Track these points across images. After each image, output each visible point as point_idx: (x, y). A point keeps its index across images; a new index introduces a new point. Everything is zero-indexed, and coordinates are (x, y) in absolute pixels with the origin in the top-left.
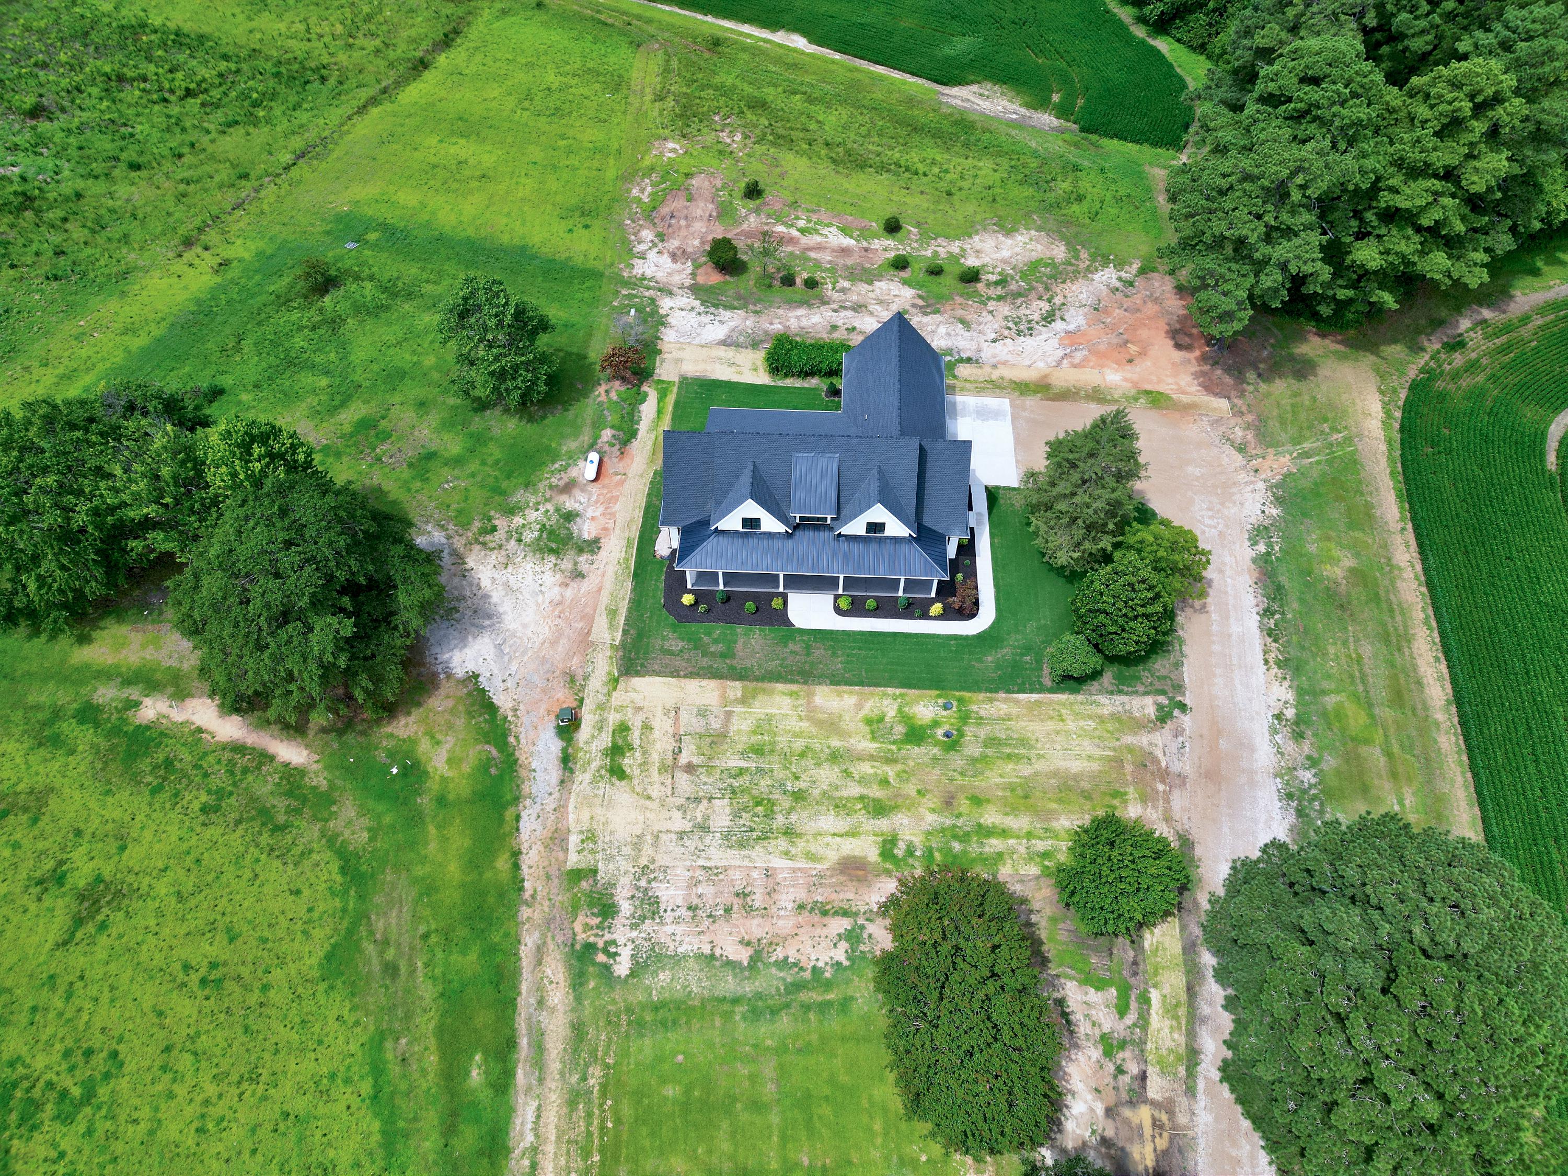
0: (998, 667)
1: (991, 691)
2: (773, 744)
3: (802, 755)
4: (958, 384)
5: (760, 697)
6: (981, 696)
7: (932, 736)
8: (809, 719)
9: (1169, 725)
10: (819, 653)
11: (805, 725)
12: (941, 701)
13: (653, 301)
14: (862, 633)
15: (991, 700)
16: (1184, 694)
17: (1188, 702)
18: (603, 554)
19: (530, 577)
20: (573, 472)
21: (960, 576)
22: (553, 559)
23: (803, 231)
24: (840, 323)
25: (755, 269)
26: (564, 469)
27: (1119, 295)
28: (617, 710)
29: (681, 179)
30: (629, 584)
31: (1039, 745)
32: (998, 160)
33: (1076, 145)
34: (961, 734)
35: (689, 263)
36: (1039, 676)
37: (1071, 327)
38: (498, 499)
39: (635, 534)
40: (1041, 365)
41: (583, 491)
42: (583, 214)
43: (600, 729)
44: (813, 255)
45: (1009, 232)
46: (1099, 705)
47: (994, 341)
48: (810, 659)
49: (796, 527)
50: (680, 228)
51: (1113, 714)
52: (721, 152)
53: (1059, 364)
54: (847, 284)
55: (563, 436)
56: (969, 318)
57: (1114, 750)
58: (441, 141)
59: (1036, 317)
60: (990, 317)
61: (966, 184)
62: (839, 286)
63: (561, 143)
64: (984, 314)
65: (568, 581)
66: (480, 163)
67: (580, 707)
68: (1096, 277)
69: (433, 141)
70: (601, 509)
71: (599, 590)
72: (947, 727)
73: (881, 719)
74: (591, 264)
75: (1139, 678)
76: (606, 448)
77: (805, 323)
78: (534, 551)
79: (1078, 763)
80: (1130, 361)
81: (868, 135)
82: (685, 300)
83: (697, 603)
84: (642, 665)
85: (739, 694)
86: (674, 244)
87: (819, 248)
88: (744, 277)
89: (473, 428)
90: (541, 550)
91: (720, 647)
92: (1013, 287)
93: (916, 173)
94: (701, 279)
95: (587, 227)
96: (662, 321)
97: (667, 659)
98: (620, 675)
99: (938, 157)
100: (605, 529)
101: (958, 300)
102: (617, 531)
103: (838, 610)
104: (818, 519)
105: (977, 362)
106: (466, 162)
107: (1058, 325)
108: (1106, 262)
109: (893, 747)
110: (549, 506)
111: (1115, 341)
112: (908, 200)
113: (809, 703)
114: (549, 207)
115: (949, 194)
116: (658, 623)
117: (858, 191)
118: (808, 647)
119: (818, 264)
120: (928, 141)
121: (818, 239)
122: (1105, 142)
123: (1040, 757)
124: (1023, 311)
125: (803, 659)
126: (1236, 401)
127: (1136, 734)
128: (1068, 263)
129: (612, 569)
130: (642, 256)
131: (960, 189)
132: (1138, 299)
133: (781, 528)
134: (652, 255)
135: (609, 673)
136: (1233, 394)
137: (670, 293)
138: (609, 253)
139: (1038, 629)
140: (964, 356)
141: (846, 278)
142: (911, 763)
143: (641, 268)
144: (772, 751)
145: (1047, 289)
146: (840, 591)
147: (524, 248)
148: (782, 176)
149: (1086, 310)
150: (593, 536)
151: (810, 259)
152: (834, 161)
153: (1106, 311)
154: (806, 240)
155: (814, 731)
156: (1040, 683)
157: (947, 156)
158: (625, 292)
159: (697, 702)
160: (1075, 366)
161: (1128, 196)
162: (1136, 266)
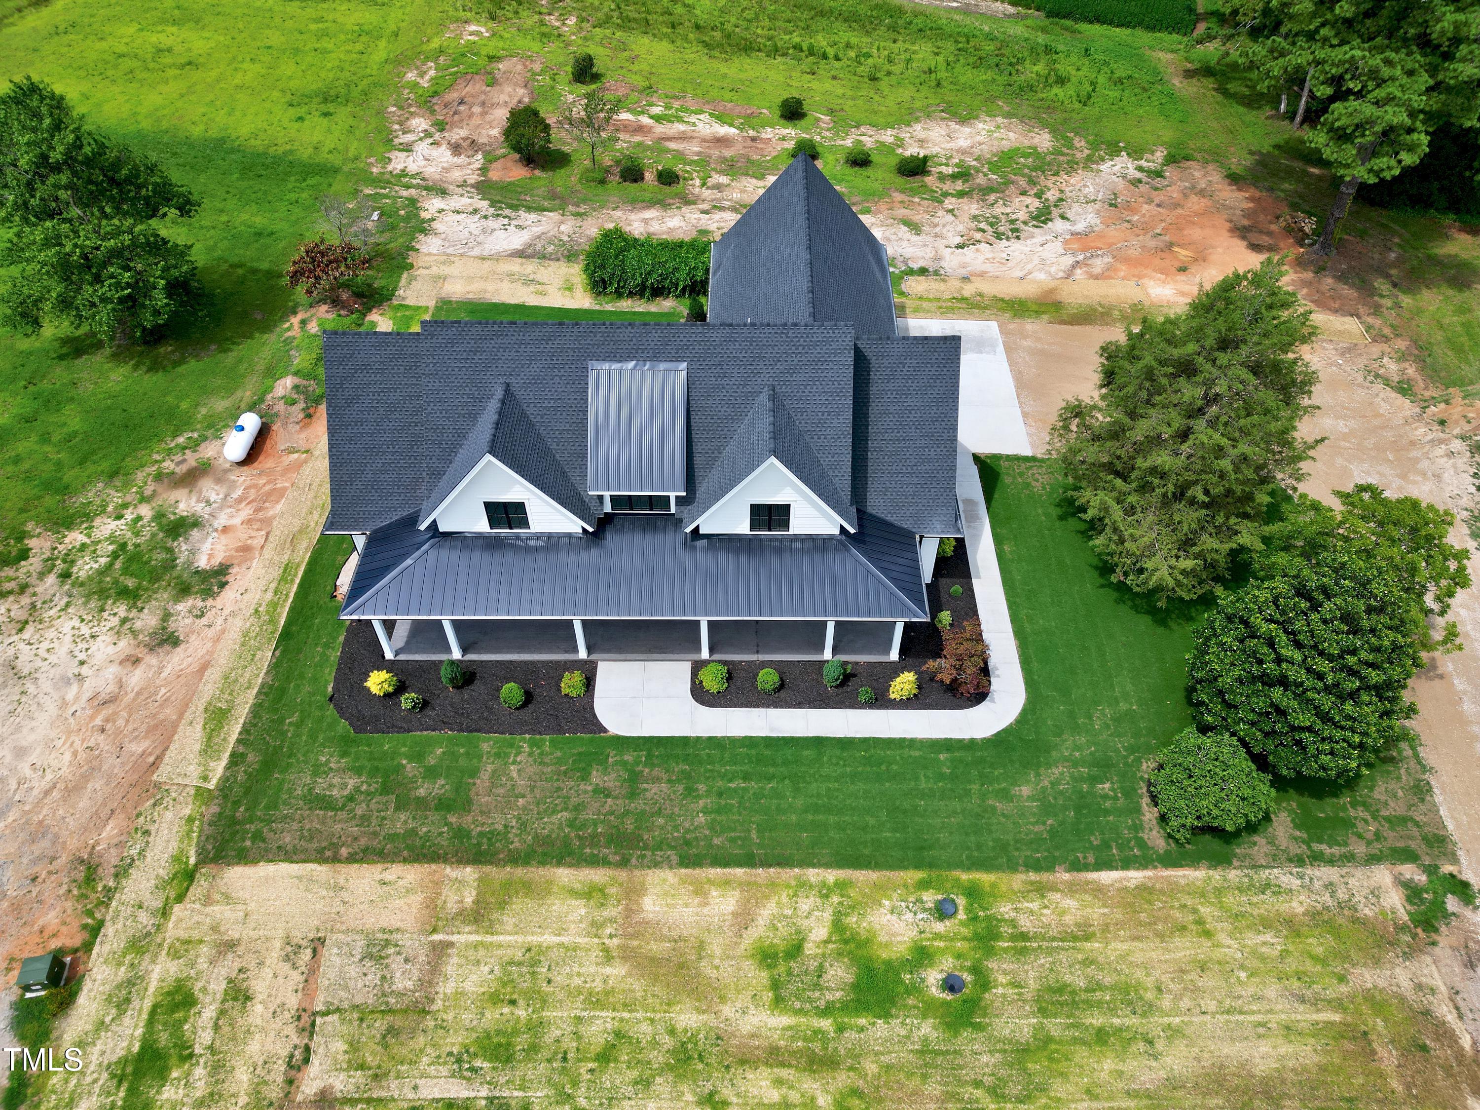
0: (1047, 809)
1: (1037, 866)
2: (537, 1027)
3: (606, 1056)
4: (908, 303)
5: (518, 904)
6: (1018, 880)
7: (915, 989)
8: (627, 955)
9: (1446, 938)
10: (654, 790)
11: (616, 971)
12: (930, 897)
13: (413, 202)
14: (750, 742)
15: (1041, 890)
16: (1454, 859)
17: (1468, 875)
18: (229, 596)
19: (63, 649)
20: (208, 451)
21: (945, 617)
22: (122, 610)
23: (658, 119)
24: (713, 227)
25: (582, 161)
26: (194, 445)
27: (1143, 188)
28: (174, 954)
29: (482, 62)
30: (267, 655)
31: (1166, 1002)
32: (939, 44)
33: (1044, 30)
34: (984, 982)
35: (479, 156)
36: (1137, 827)
37: (1080, 227)
38: (50, 501)
39: (303, 555)
40: (1041, 276)
41: (219, 481)
42: (325, 101)
43: (123, 1005)
44: (672, 145)
45: (964, 121)
46: (1278, 891)
47: (960, 247)
48: (638, 805)
49: (604, 524)
50: (470, 116)
51: (1313, 915)
52: (543, 35)
53: (1069, 274)
54: (724, 180)
55: (207, 392)
56: (917, 218)
57: (1337, 1004)
58: (142, 30)
59: (1022, 215)
60: (950, 218)
61: (896, 69)
62: (711, 182)
63: (313, 27)
64: (940, 213)
65: (141, 652)
66: (189, 50)
67: (88, 947)
68: (1105, 167)
69: (132, 29)
70: (246, 512)
71: (204, 668)
72: (948, 964)
73: (795, 950)
74: (324, 156)
75: (1348, 824)
76: (280, 407)
77: (655, 227)
78: (88, 597)
79: (1264, 1047)
80: (1183, 269)
81: (757, 18)
82: (465, 200)
83: (401, 688)
84: (257, 836)
85: (469, 900)
86: (458, 134)
87: (683, 137)
88: (562, 172)
89: (45, 385)
90: (102, 593)
91: (440, 787)
92: (981, 180)
93: (825, 56)
94: (495, 174)
95: (326, 114)
96: (424, 228)
97: (315, 820)
98: (204, 859)
99: (854, 41)
100: (246, 549)
101: (898, 196)
102: (268, 552)
103: (700, 694)
104: (650, 501)
105: (936, 273)
106: (169, 50)
107: (1058, 225)
108: (1114, 150)
109: (826, 1024)
110: (146, 511)
111: (1152, 243)
112: (815, 85)
113: (629, 912)
114: (276, 94)
115: (873, 79)
116: (313, 736)
117: (742, 76)
118: (634, 778)
119: (680, 156)
120: (838, 25)
121: (682, 127)
122: (1083, 27)
123: (1173, 1033)
124: (999, 209)
125: (620, 805)
126: (1370, 320)
127: (1377, 962)
128: (1057, 152)
129: (238, 625)
130: (408, 148)
131: (889, 73)
132: (1174, 193)
133: (572, 524)
134: (423, 148)
135: (176, 859)
136: (1362, 310)
137: (443, 192)
138: (356, 143)
139: (1117, 720)
140: (915, 266)
141: (721, 172)
142: (871, 1067)
143: (399, 162)
144: (533, 1049)
145: (1032, 182)
146: (705, 654)
147: (222, 141)
148: (633, 60)
149: (1098, 205)
150: (216, 562)
151: (669, 151)
152: (706, 45)
153: (1128, 206)
154: (660, 129)
155: (638, 986)
156: (1142, 844)
157: (864, 39)
158: (368, 191)
159: (370, 922)
160: (1096, 277)
161: (1130, 77)
162: (1160, 155)
